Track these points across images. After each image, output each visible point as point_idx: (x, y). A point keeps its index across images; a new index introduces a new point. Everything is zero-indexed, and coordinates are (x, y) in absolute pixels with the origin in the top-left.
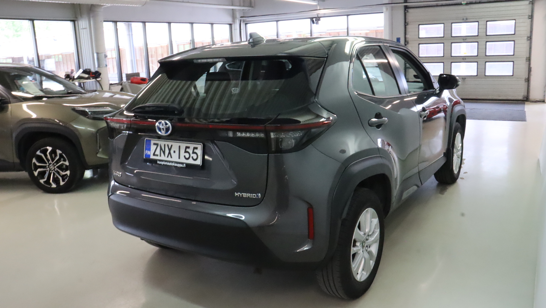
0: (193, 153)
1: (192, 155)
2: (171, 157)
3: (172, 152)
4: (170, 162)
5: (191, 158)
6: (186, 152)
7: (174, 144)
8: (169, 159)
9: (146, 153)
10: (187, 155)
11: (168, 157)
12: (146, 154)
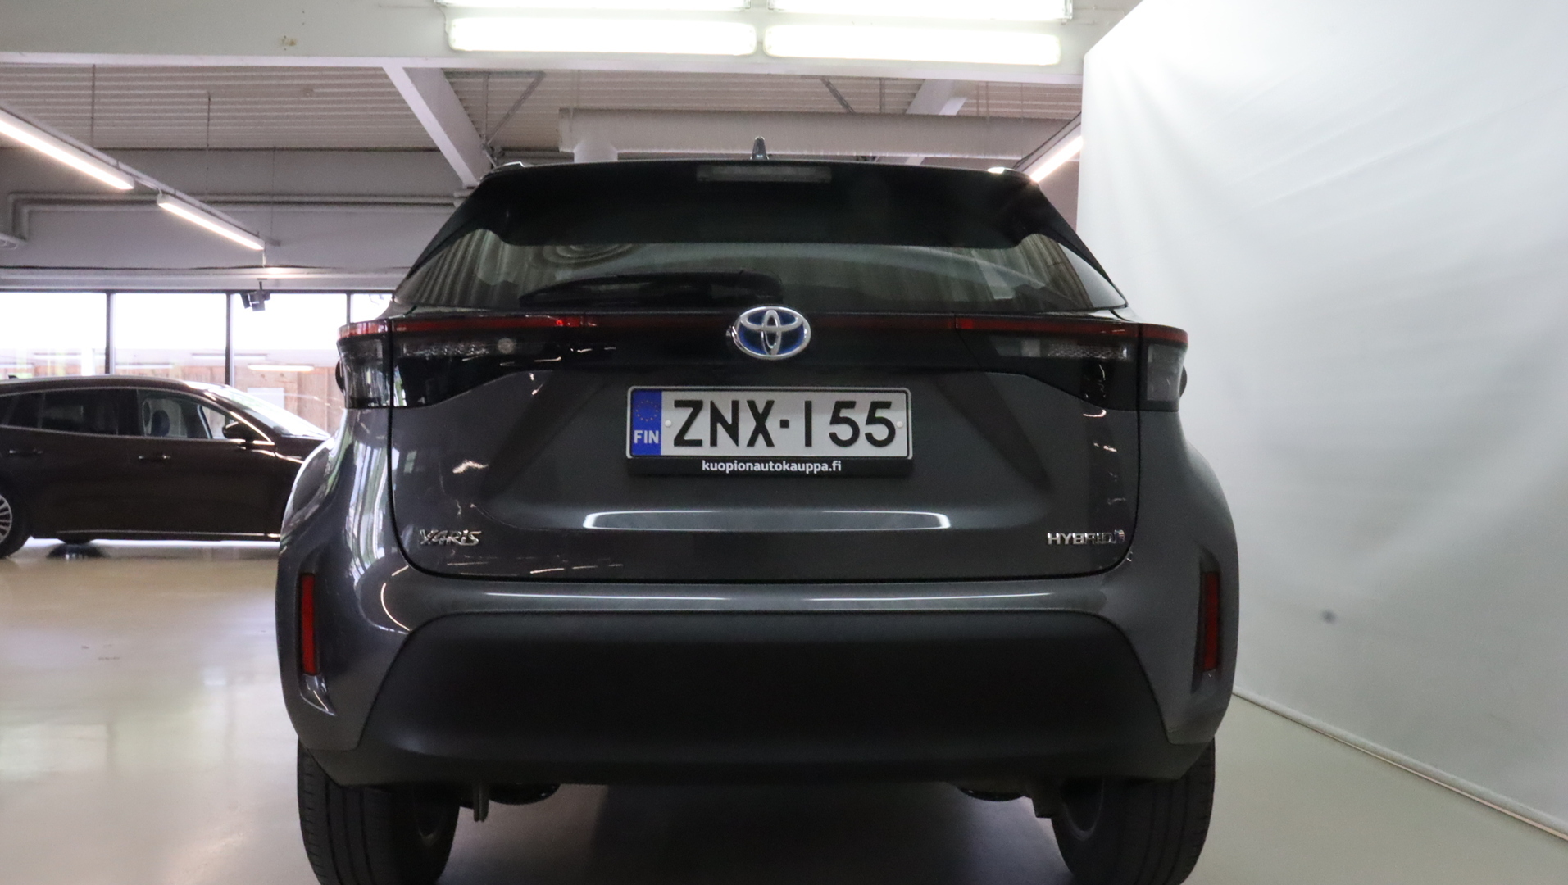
0: (872, 420)
1: (864, 429)
2: (769, 443)
3: (772, 424)
4: (764, 460)
5: (862, 438)
6: (836, 420)
7: (777, 397)
8: (760, 449)
9: (637, 437)
10: (845, 432)
11: (752, 443)
12: (636, 441)
